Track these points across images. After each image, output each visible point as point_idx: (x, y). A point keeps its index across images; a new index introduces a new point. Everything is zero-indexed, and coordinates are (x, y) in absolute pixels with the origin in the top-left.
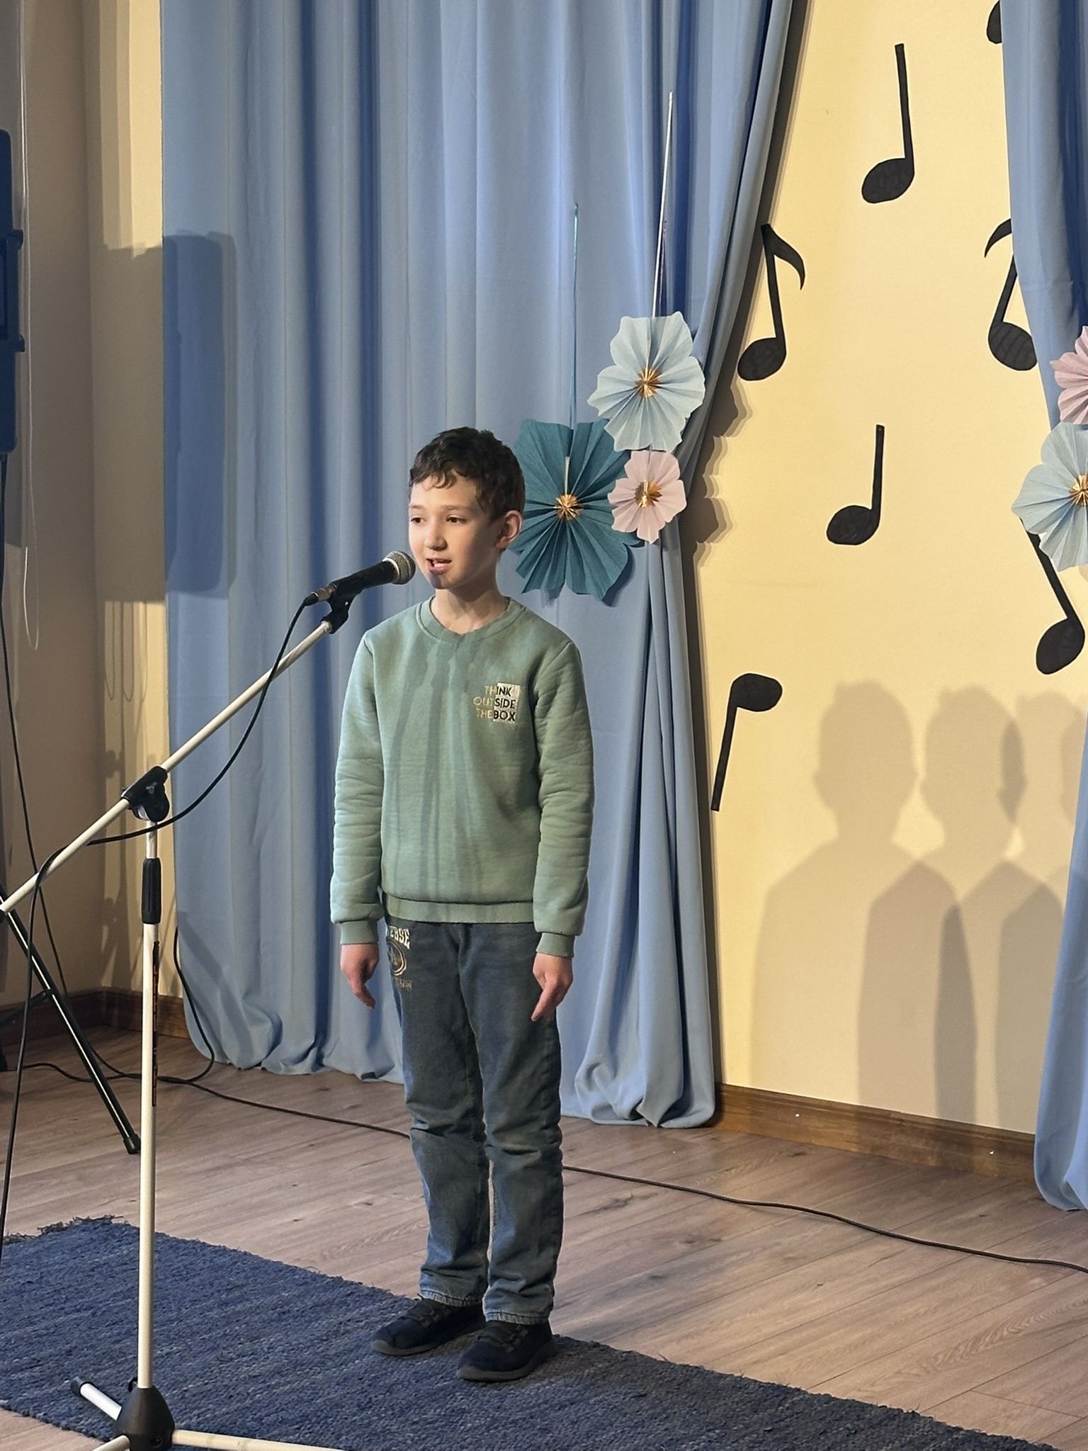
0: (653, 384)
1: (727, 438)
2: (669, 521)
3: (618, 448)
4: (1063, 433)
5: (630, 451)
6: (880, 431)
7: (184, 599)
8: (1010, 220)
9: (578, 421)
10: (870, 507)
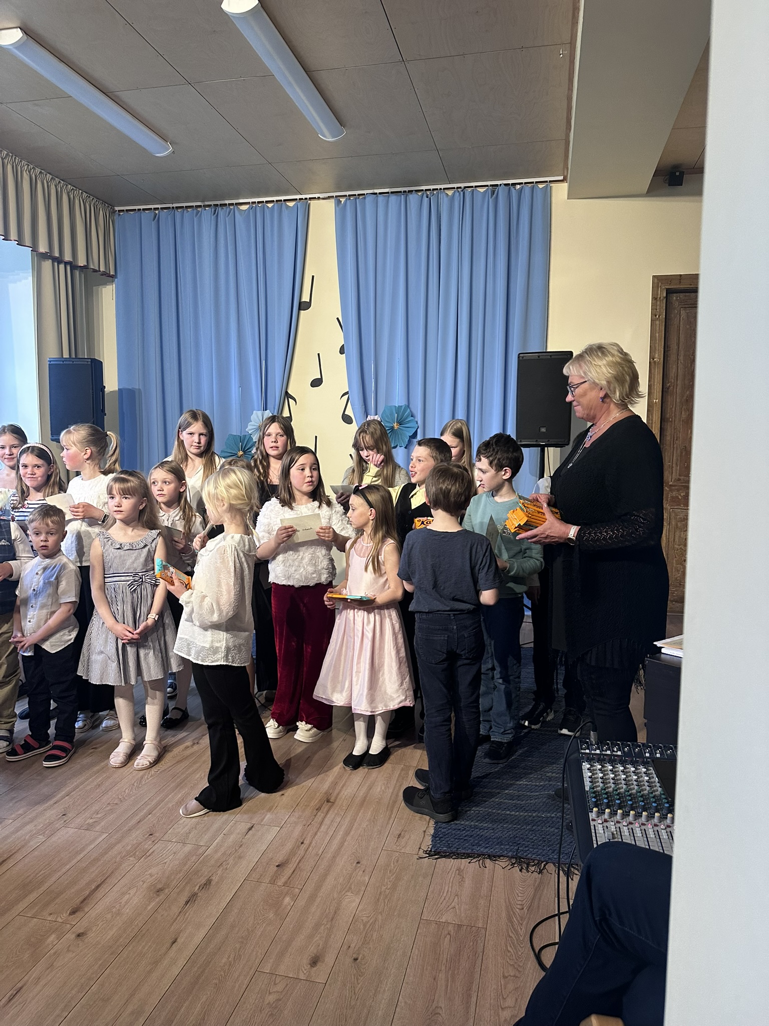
6: (316, 436)
8: (348, 391)
9: (242, 435)
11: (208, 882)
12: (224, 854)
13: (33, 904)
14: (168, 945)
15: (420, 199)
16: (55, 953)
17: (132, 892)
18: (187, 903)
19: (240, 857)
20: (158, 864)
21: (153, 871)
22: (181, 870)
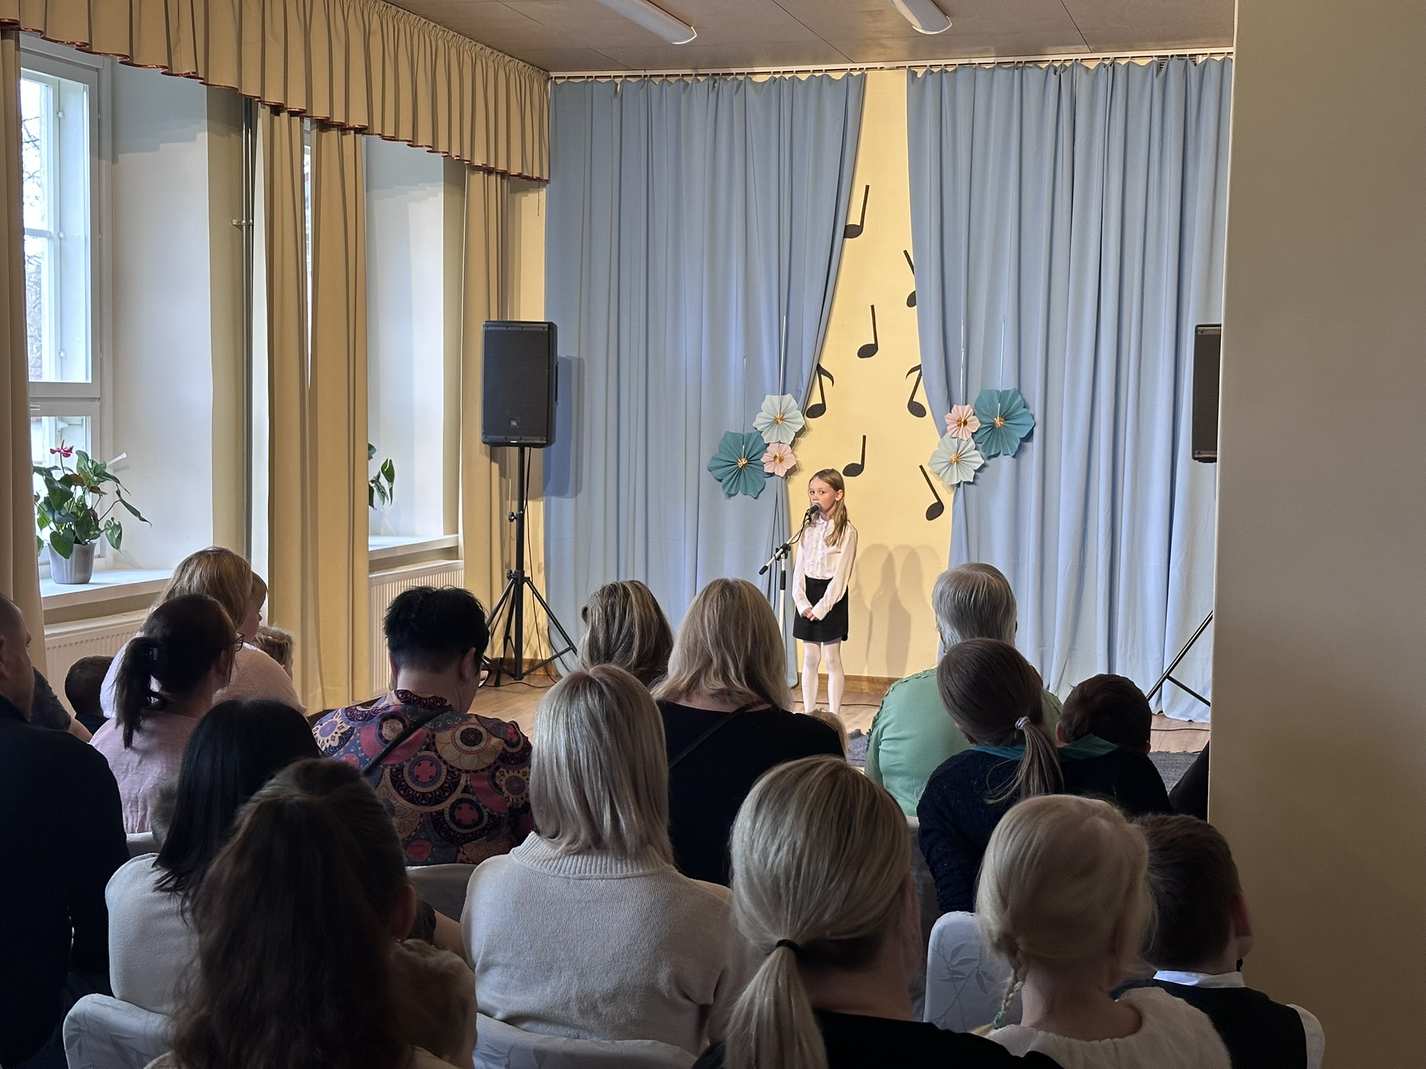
0: (781, 419)
1: (802, 439)
2: (789, 468)
3: (766, 442)
4: (946, 440)
5: (769, 444)
6: (864, 437)
7: (554, 499)
8: (920, 365)
9: (746, 432)
10: (860, 463)
15: (1044, 74)
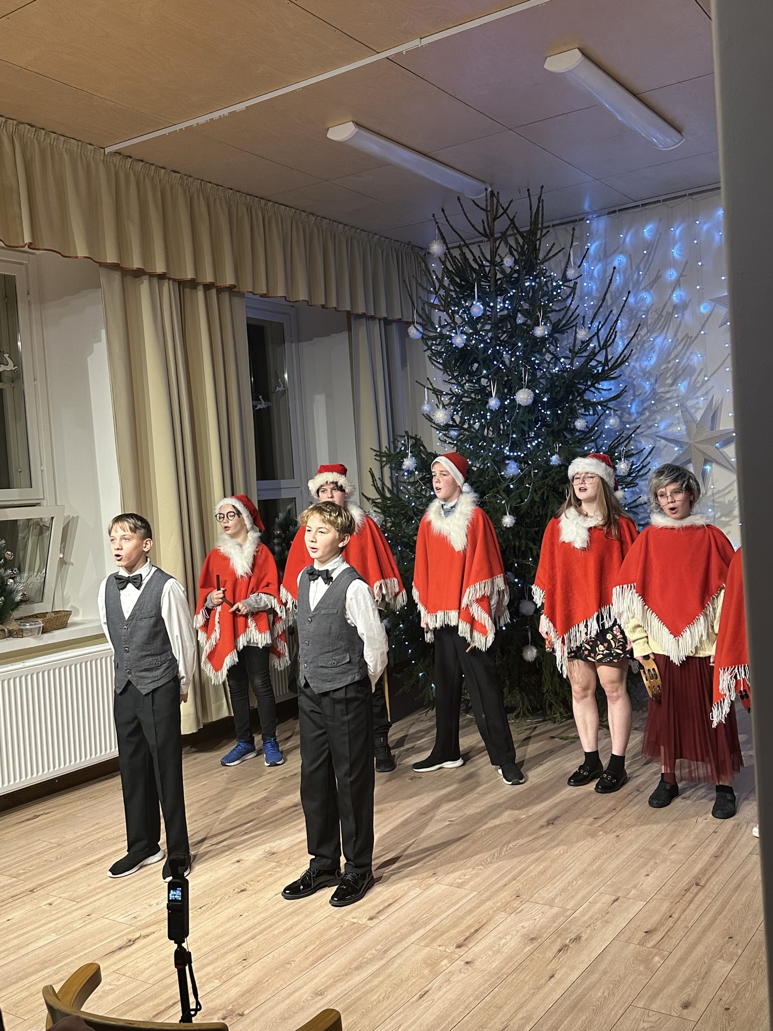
11: (578, 938)
12: (591, 918)
13: (423, 937)
14: (547, 978)
16: (450, 972)
17: (508, 937)
18: (560, 951)
19: (607, 922)
20: (528, 920)
21: (526, 924)
22: (551, 926)
